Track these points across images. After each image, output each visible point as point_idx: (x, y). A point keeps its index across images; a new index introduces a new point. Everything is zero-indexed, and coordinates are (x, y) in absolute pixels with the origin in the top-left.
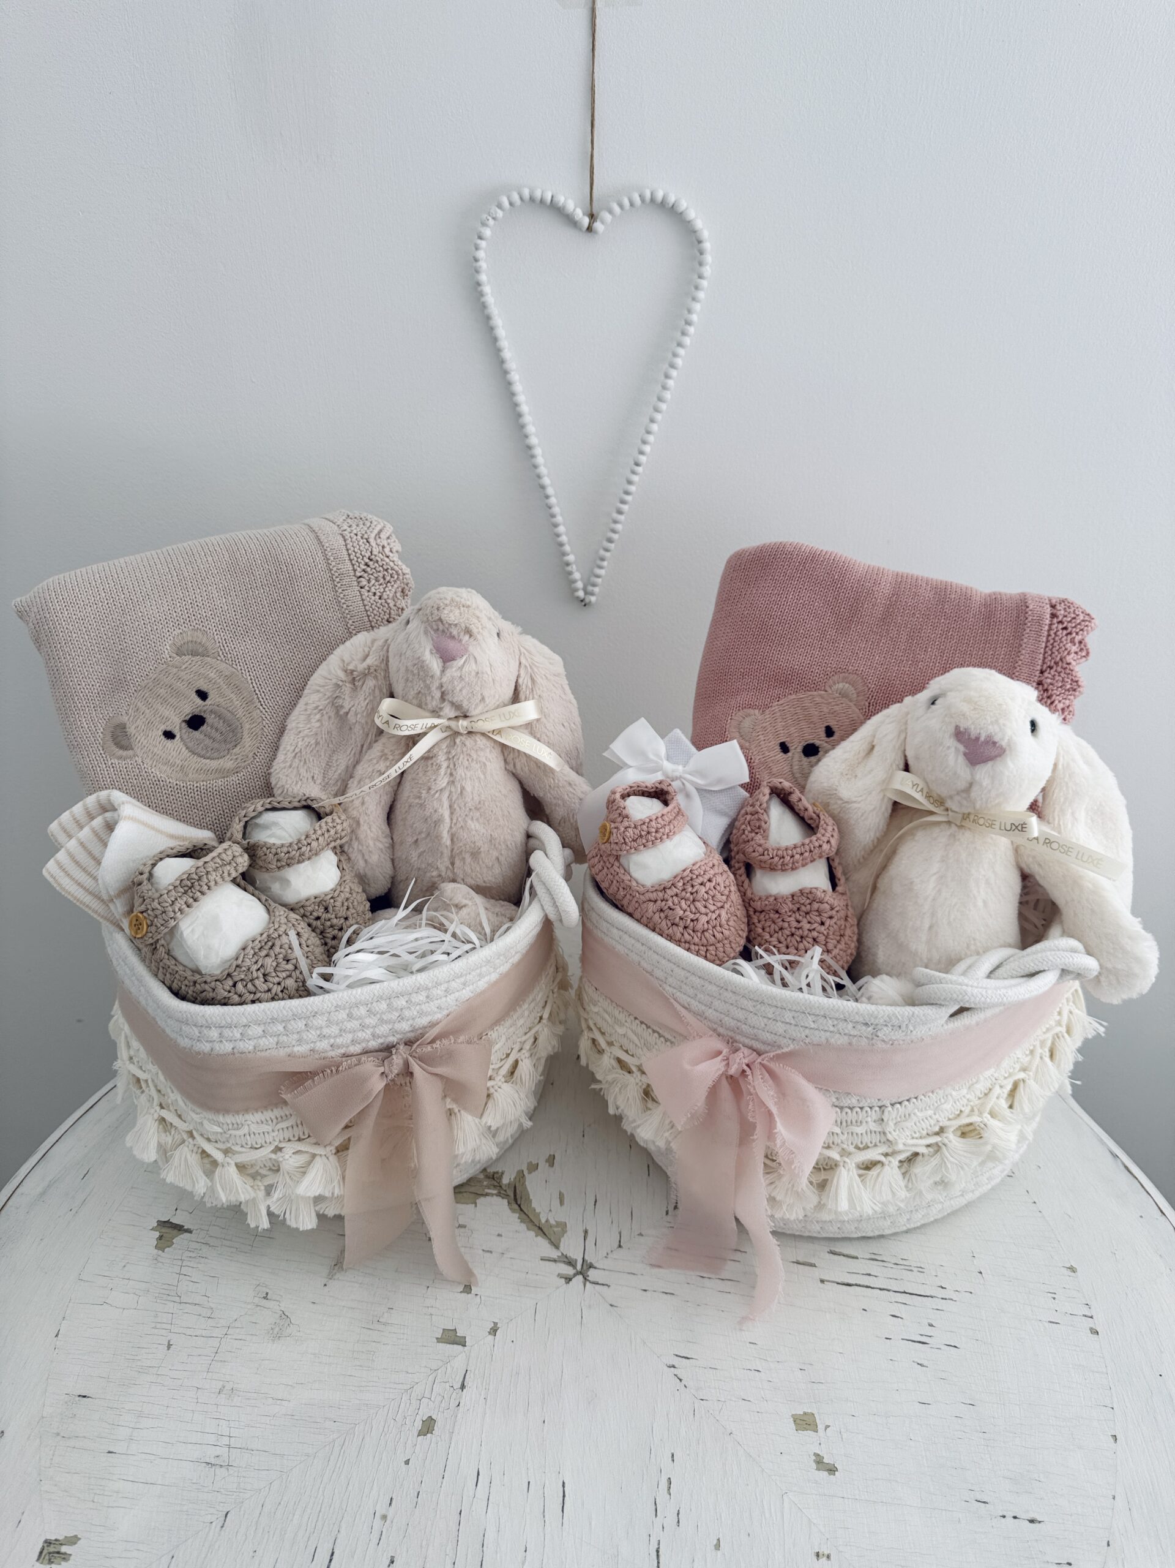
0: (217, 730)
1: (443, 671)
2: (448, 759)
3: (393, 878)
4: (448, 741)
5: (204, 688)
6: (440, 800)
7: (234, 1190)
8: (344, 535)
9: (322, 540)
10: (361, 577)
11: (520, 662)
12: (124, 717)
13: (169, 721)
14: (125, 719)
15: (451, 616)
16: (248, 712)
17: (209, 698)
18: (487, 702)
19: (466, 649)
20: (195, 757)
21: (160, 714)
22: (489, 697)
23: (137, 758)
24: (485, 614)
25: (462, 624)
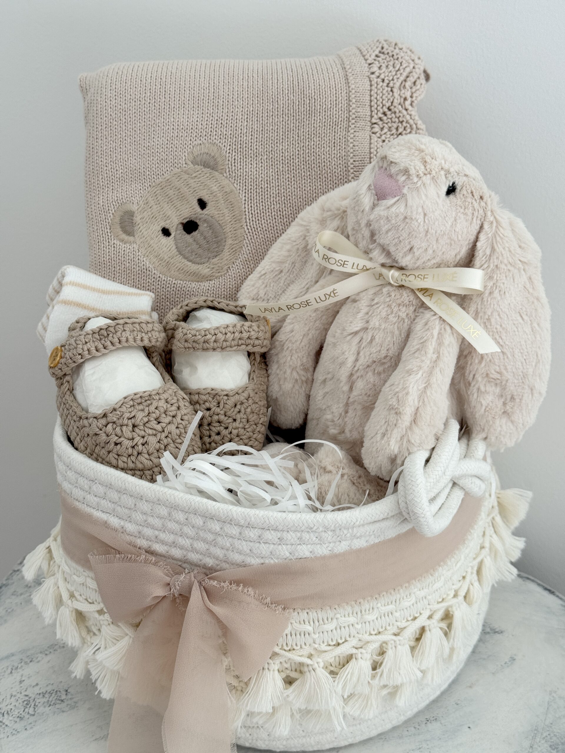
0: (205, 238)
1: (372, 209)
2: (370, 305)
3: (306, 415)
4: (378, 289)
5: (205, 199)
6: (350, 343)
8: (372, 79)
9: (349, 81)
10: (375, 123)
11: (481, 227)
12: (134, 206)
13: (170, 221)
14: (134, 208)
15: (397, 155)
16: (235, 229)
17: (207, 208)
18: (417, 254)
19: (400, 188)
20: (181, 258)
21: (164, 212)
22: (418, 249)
23: (135, 245)
24: (441, 164)
25: (403, 165)
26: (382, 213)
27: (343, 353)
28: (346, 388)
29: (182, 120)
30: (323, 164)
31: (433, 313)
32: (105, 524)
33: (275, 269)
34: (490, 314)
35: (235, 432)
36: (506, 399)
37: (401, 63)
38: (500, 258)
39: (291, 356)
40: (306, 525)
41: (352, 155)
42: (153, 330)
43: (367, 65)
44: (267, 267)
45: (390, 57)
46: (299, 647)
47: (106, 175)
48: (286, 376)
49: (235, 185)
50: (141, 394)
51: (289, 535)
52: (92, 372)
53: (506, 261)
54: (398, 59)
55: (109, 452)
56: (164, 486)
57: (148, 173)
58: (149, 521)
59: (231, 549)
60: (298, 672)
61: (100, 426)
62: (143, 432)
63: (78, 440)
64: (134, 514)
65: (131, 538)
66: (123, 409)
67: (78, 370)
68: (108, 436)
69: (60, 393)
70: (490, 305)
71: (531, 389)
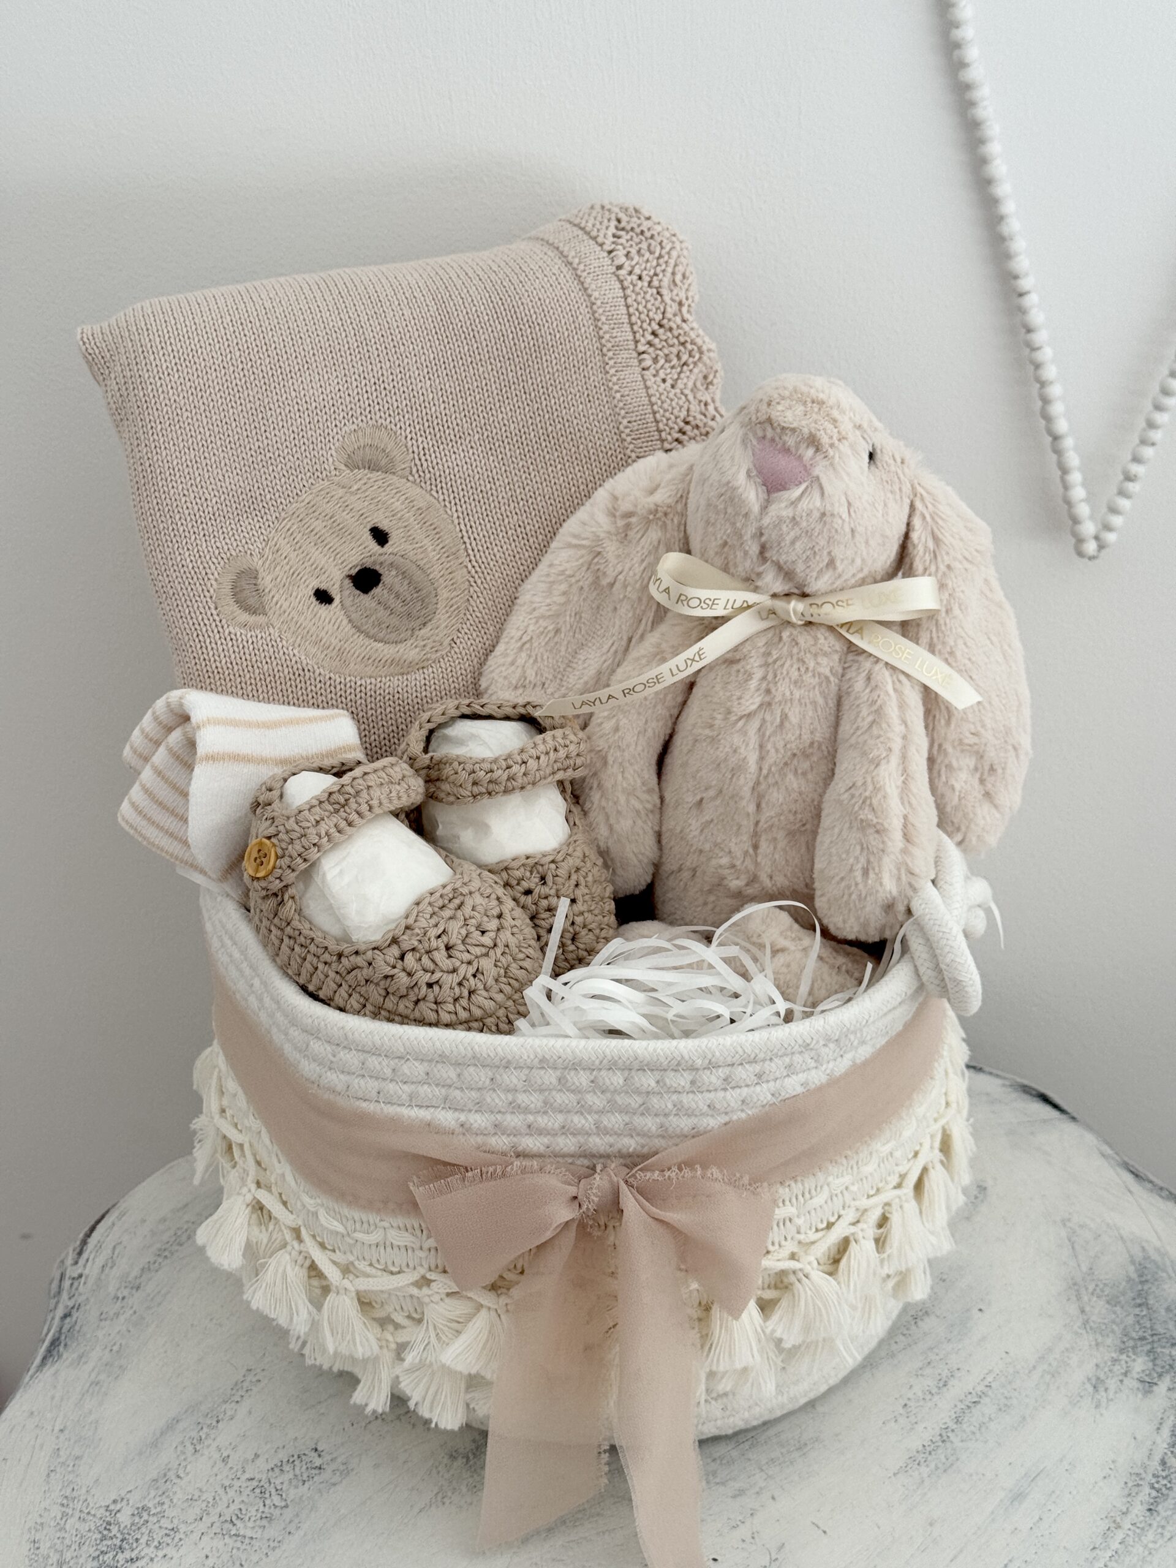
0: (397, 596)
1: (764, 508)
2: (766, 665)
3: (657, 866)
4: (770, 634)
5: (384, 525)
6: (744, 732)
7: (349, 1337)
8: (622, 278)
9: (586, 285)
10: (643, 353)
12: (256, 559)
13: (326, 575)
14: (257, 562)
15: (789, 415)
16: (449, 570)
17: (390, 543)
18: (840, 569)
19: (807, 470)
20: (361, 637)
21: (312, 560)
22: (842, 560)
23: (271, 630)
24: (850, 418)
25: (806, 431)
26: (784, 513)
27: (735, 751)
28: (752, 808)
29: (311, 392)
30: (578, 435)
31: (872, 659)
32: (429, 1127)
33: (546, 628)
34: (952, 644)
35: (579, 920)
36: (982, 774)
38: (951, 552)
39: (623, 772)
40: (800, 1041)
41: (623, 412)
42: (404, 777)
43: (605, 254)
44: (531, 628)
45: (637, 235)
46: (777, 1246)
47: (187, 512)
48: (619, 808)
50: (441, 891)
51: (773, 1065)
52: (335, 871)
53: (960, 557)
54: (652, 237)
55: (417, 1002)
56: (537, 1036)
57: (268, 497)
58: (519, 1101)
59: (674, 1112)
60: (776, 1287)
61: (392, 961)
62: (466, 954)
63: (343, 992)
64: (489, 1098)
65: (480, 1139)
66: (423, 923)
67: (309, 872)
68: (410, 974)
69: (276, 921)
70: (951, 629)
71: (1015, 748)
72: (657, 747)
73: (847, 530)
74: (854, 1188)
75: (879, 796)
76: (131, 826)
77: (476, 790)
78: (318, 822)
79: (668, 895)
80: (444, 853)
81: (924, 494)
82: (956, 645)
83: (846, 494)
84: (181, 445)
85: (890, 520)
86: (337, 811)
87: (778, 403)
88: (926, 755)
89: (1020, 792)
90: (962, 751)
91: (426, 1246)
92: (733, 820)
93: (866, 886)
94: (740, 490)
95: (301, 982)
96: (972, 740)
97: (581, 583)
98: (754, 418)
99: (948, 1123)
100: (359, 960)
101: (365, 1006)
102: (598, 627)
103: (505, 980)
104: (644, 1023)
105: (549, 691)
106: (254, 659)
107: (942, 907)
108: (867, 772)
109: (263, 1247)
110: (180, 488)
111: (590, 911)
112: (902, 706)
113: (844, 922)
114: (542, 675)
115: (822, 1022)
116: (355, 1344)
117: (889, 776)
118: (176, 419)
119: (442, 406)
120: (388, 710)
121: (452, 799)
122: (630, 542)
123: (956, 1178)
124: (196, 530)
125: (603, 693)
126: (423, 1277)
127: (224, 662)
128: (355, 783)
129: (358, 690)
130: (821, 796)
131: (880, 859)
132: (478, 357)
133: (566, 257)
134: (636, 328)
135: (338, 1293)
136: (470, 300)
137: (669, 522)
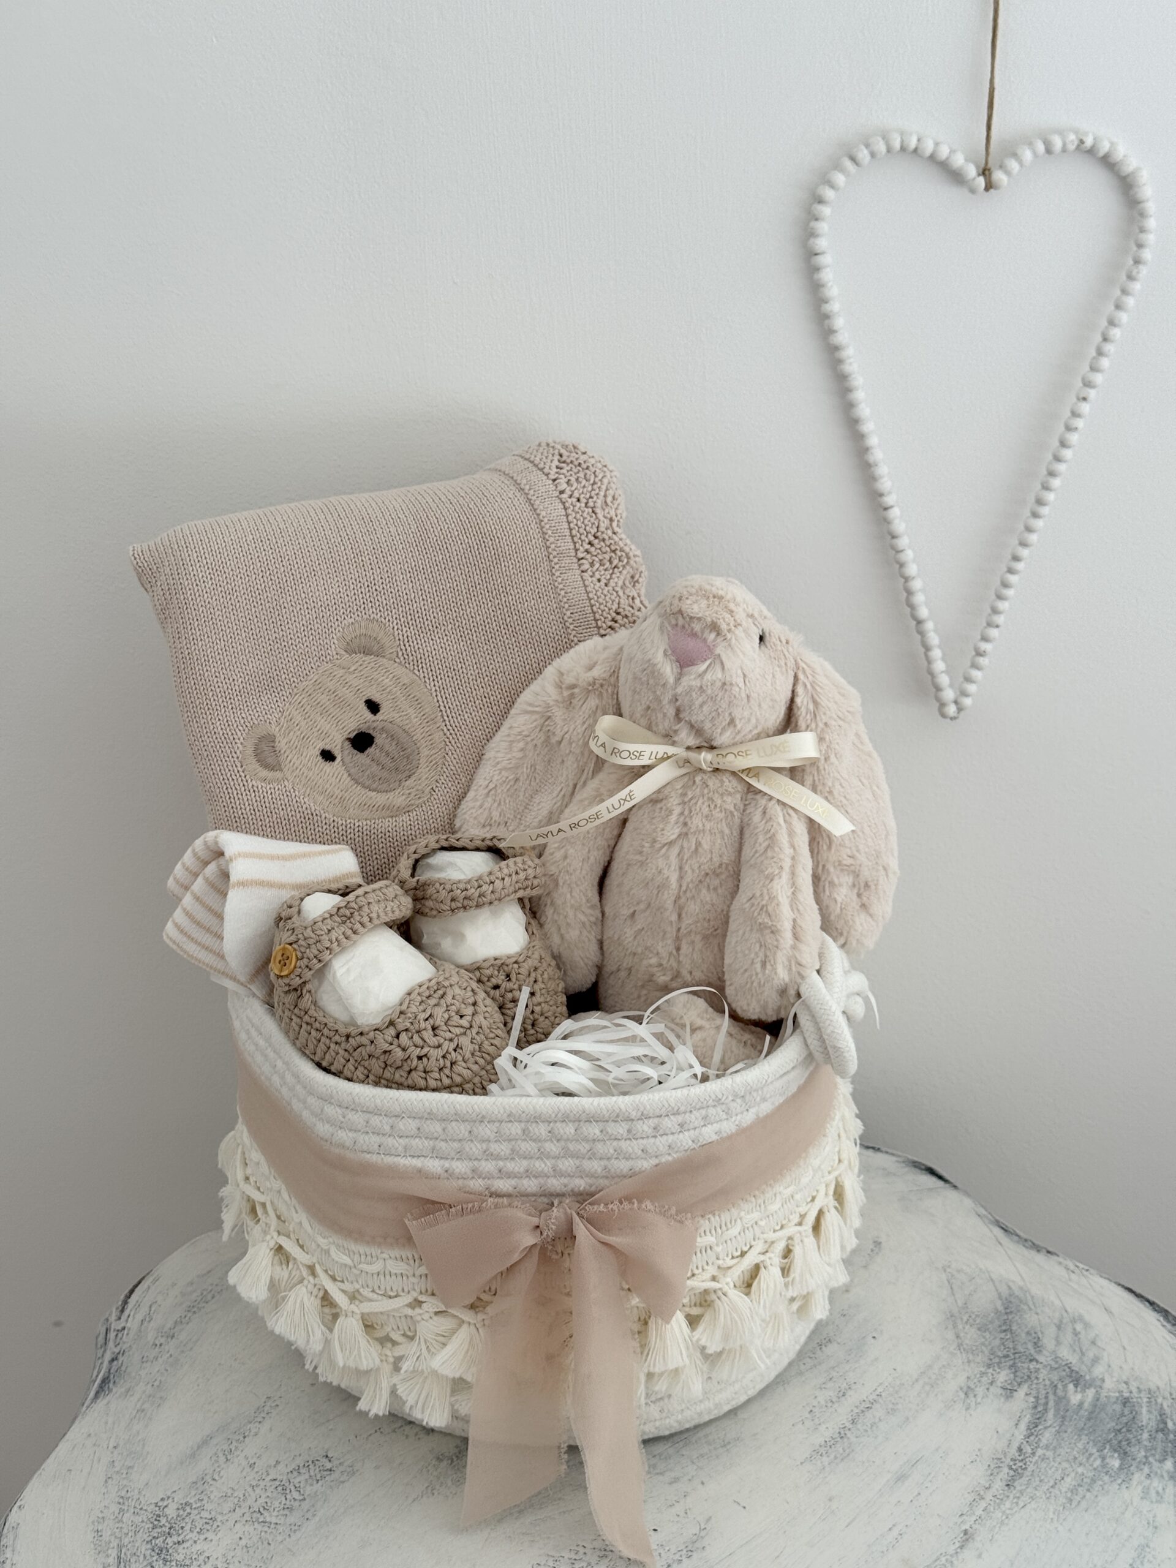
0: (387, 754)
1: (678, 680)
3: (600, 968)
4: (686, 779)
5: (376, 698)
6: (666, 857)
7: (356, 1352)
8: (564, 500)
9: (535, 507)
10: (582, 558)
11: (796, 678)
12: (273, 727)
13: (330, 738)
14: (274, 729)
15: (696, 608)
16: (429, 733)
17: (381, 712)
18: (739, 727)
19: (710, 650)
20: (359, 788)
21: (318, 727)
22: (741, 719)
23: (286, 782)
24: (744, 609)
25: (709, 620)
26: (694, 683)
27: (660, 872)
28: (674, 917)
29: (317, 594)
30: (531, 624)
31: (766, 797)
32: (421, 1174)
33: (507, 778)
34: (830, 784)
35: (537, 1009)
36: (859, 889)
37: (594, 473)
38: (828, 712)
39: (571, 892)
41: (566, 606)
42: (396, 896)
43: (551, 482)
44: (496, 778)
45: (576, 466)
46: (700, 1270)
47: (218, 690)
48: (568, 921)
49: (417, 673)
51: (693, 1116)
52: (343, 970)
53: (835, 717)
54: (588, 468)
55: (410, 1072)
56: (505, 1096)
57: (283, 677)
58: (492, 1150)
59: (615, 1156)
60: (701, 1305)
61: (390, 1039)
62: (448, 1033)
63: (350, 1066)
64: (467, 1146)
65: (460, 1182)
66: (414, 1009)
67: (322, 972)
68: (404, 1050)
69: (296, 1011)
70: (829, 774)
71: (885, 869)
72: (599, 872)
73: (743, 695)
74: (762, 1223)
75: (773, 904)
76: (174, 942)
77: (454, 905)
78: (329, 931)
79: (610, 991)
80: (429, 957)
81: (805, 666)
82: (833, 786)
83: (742, 669)
84: (214, 638)
85: (778, 688)
86: (344, 922)
87: (687, 598)
88: (811, 872)
89: (890, 903)
90: (842, 870)
91: (418, 1273)
92: (660, 927)
93: (764, 974)
94: (659, 666)
95: (317, 1059)
96: (849, 861)
97: (535, 742)
98: (668, 610)
99: (840, 1175)
100: (364, 1040)
101: (368, 1077)
102: (550, 777)
103: (479, 1054)
104: (590, 1085)
105: (511, 828)
106: (272, 807)
107: (824, 991)
108: (764, 886)
109: (284, 1283)
110: (213, 670)
111: (546, 1002)
112: (791, 833)
113: (748, 1005)
114: (504, 815)
115: (730, 1081)
116: (360, 1358)
117: (781, 888)
118: (210, 617)
119: (422, 603)
120: (381, 846)
121: (434, 913)
122: (574, 708)
123: (848, 1221)
124: (225, 704)
125: (554, 828)
126: (416, 1300)
127: (248, 809)
128: (358, 900)
129: (356, 830)
130: (729, 907)
131: (775, 953)
132: (450, 564)
133: (519, 484)
134: (576, 539)
135: (346, 1316)
136: (443, 519)
137: (604, 692)
